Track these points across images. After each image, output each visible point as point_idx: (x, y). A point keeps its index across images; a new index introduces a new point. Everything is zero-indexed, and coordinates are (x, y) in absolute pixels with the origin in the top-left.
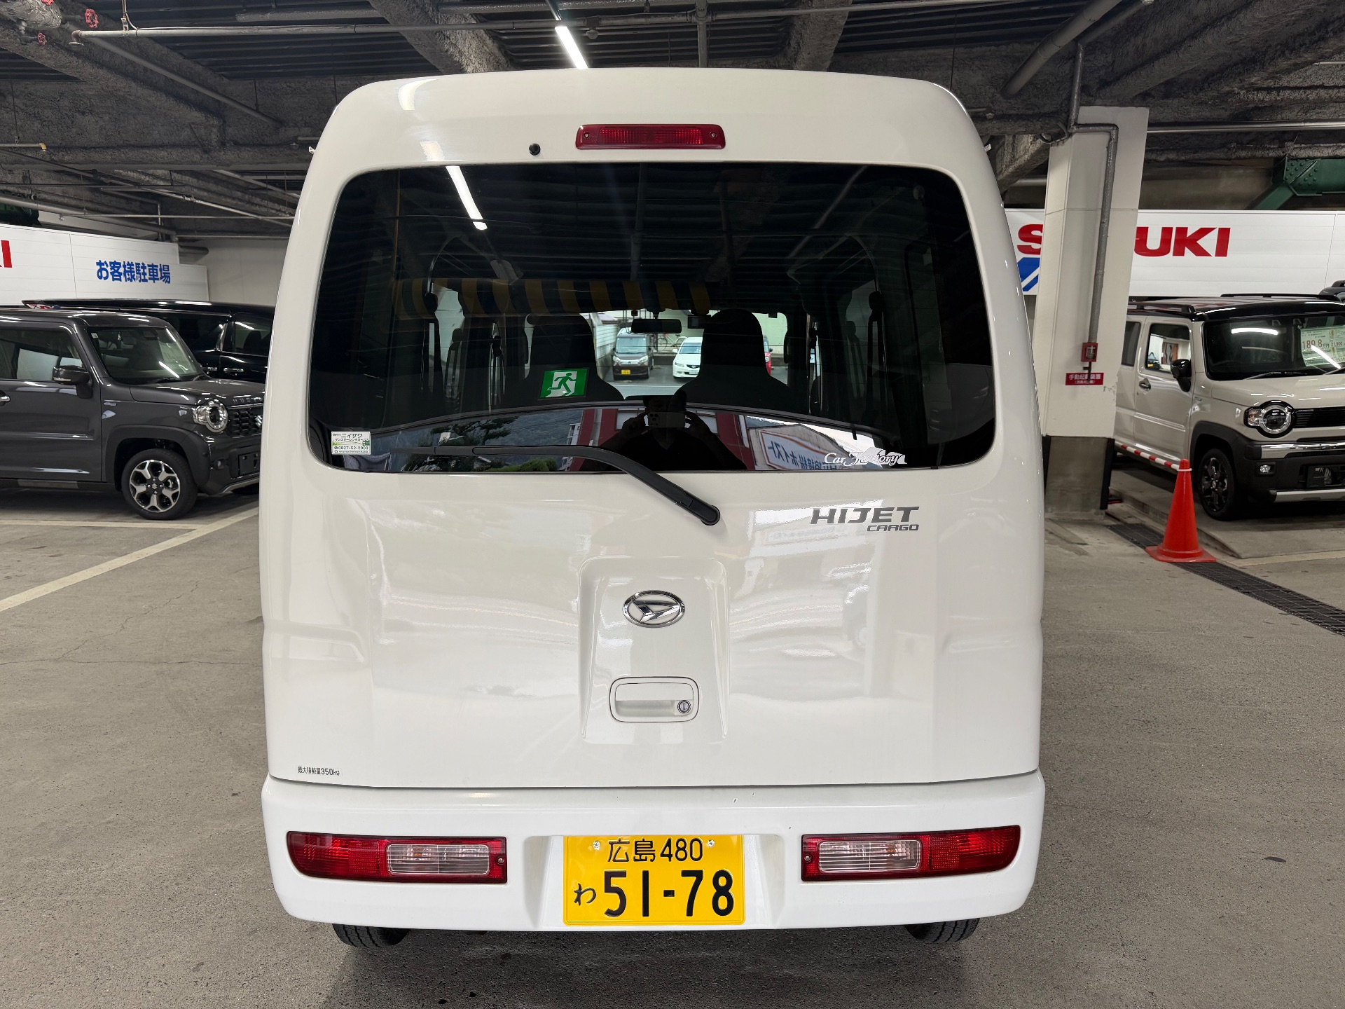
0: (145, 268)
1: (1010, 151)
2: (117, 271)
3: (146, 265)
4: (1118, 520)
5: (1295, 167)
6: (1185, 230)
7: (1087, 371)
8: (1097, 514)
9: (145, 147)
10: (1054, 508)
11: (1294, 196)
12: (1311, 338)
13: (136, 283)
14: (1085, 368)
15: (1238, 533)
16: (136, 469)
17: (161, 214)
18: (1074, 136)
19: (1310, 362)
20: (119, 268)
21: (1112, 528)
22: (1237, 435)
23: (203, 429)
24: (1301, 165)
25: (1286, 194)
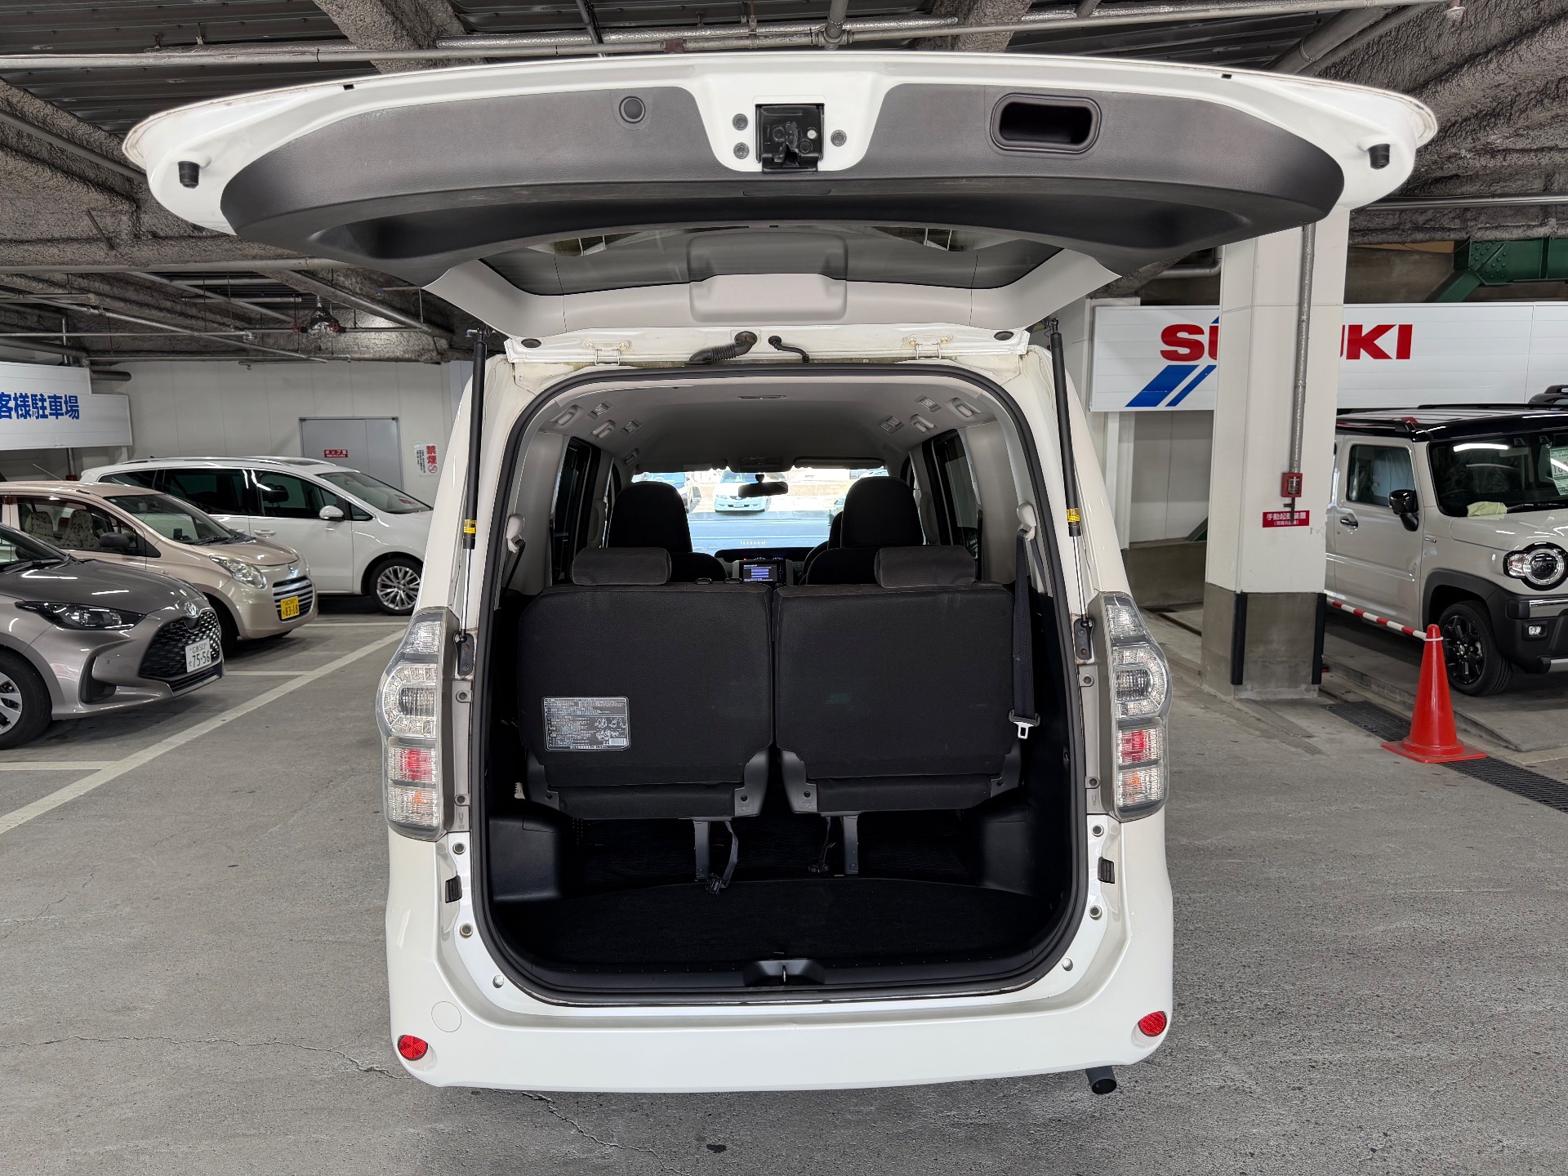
0: (45, 400)
2: (5, 406)
3: (46, 397)
5: (1481, 251)
6: (1360, 327)
7: (1288, 509)
8: (1308, 690)
10: (1255, 685)
11: (1482, 285)
13: (31, 422)
14: (1286, 505)
17: (68, 331)
20: (8, 402)
21: (1331, 709)
22: (1494, 587)
24: (1487, 249)
25: (1472, 284)
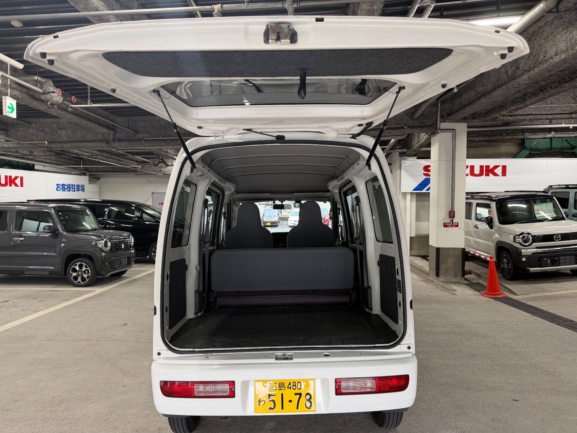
0: (75, 186)
1: (417, 138)
2: (64, 188)
3: (75, 185)
4: (470, 281)
5: (529, 142)
6: (489, 166)
7: (451, 222)
8: (460, 279)
9: (84, 142)
10: (443, 277)
11: (530, 153)
12: (538, 208)
13: (71, 192)
14: (451, 221)
15: (516, 285)
16: (73, 266)
17: (82, 165)
18: (439, 134)
19: (538, 217)
20: (65, 186)
21: (467, 284)
22: (512, 246)
23: (101, 250)
24: (532, 141)
25: (527, 152)
